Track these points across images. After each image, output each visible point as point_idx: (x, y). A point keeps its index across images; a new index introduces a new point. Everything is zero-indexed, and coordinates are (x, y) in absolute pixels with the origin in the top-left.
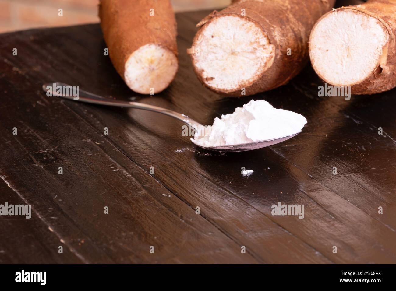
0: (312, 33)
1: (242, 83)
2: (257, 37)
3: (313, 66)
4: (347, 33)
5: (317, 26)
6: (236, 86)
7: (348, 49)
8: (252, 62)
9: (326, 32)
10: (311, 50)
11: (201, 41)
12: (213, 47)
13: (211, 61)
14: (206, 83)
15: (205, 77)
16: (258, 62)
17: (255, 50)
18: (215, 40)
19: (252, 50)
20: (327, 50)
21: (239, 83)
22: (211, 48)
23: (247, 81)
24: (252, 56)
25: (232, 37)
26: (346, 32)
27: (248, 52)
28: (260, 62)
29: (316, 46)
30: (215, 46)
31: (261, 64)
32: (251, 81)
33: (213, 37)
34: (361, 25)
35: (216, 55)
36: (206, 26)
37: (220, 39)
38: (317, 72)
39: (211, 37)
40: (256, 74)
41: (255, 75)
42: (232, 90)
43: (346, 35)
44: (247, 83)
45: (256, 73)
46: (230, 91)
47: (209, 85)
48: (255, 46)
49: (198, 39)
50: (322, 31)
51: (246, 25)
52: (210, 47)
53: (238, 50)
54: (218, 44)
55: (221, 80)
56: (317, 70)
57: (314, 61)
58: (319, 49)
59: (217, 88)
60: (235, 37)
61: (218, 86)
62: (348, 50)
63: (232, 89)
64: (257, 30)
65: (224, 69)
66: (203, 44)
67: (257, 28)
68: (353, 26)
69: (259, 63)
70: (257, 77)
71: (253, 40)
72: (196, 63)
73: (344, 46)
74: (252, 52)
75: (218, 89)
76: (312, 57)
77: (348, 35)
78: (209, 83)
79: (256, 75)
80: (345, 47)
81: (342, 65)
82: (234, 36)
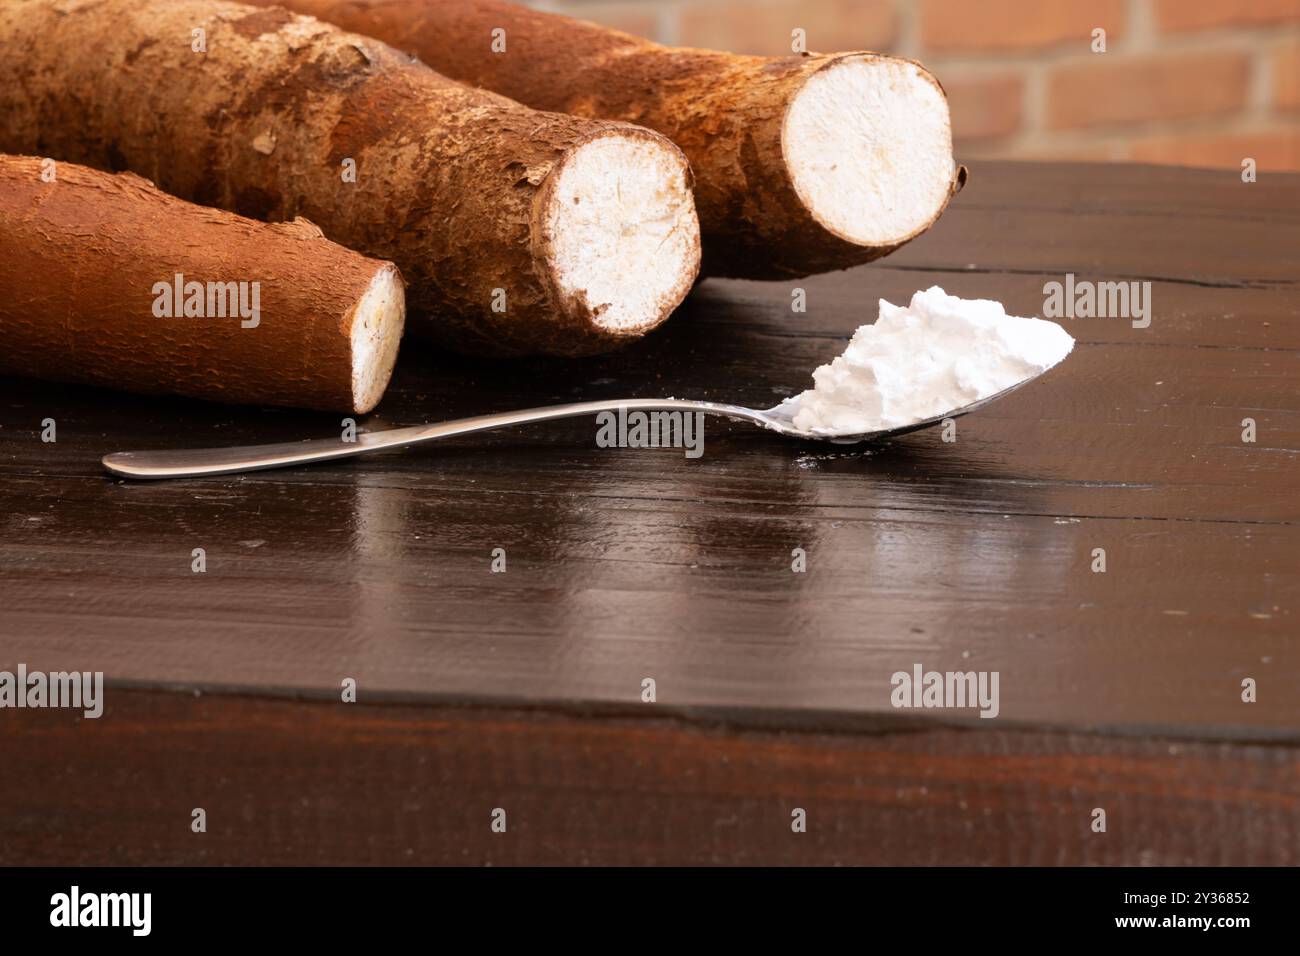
0: (782, 134)
1: (665, 301)
2: (669, 175)
3: (813, 214)
4: (865, 115)
5: (790, 115)
6: (654, 313)
7: (880, 153)
8: (668, 244)
9: (815, 125)
10: (794, 177)
11: (556, 218)
12: (582, 227)
13: (588, 263)
14: (596, 322)
15: (591, 308)
16: (680, 239)
17: (672, 211)
18: (584, 210)
19: (666, 212)
20: (834, 167)
21: (656, 302)
22: (580, 232)
23: (671, 293)
24: (667, 227)
25: (616, 190)
26: (862, 113)
27: (657, 221)
28: (684, 237)
29: (803, 163)
30: (587, 223)
31: (687, 242)
32: (681, 289)
33: (577, 200)
34: (891, 88)
35: (596, 246)
36: (556, 178)
37: (592, 203)
38: (827, 226)
39: (573, 204)
40: (686, 270)
41: (683, 274)
42: (651, 325)
43: (864, 120)
44: (674, 297)
45: (685, 267)
46: (645, 329)
47: (601, 325)
48: (668, 200)
49: (549, 216)
50: (806, 125)
51: (639, 152)
52: (578, 227)
53: (636, 219)
54: (590, 215)
55: (622, 307)
56: (825, 219)
57: (812, 201)
58: (814, 169)
59: (620, 328)
60: (622, 188)
61: (620, 324)
62: (882, 155)
63: (649, 321)
64: (665, 159)
65: (619, 278)
66: (562, 224)
67: (666, 153)
68: (874, 93)
69: (683, 240)
70: (690, 276)
71: (663, 187)
72: (561, 278)
73: (870, 147)
74: (666, 218)
75: (622, 330)
76: (803, 192)
77: (868, 119)
78: (600, 322)
79: (687, 274)
80: (873, 149)
81: (877, 192)
82: (618, 188)
